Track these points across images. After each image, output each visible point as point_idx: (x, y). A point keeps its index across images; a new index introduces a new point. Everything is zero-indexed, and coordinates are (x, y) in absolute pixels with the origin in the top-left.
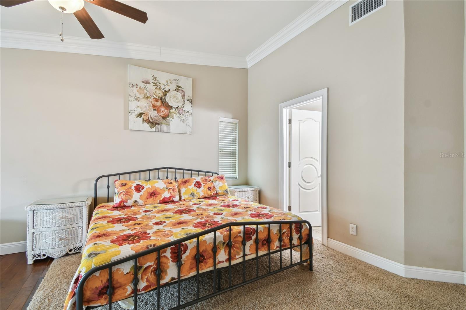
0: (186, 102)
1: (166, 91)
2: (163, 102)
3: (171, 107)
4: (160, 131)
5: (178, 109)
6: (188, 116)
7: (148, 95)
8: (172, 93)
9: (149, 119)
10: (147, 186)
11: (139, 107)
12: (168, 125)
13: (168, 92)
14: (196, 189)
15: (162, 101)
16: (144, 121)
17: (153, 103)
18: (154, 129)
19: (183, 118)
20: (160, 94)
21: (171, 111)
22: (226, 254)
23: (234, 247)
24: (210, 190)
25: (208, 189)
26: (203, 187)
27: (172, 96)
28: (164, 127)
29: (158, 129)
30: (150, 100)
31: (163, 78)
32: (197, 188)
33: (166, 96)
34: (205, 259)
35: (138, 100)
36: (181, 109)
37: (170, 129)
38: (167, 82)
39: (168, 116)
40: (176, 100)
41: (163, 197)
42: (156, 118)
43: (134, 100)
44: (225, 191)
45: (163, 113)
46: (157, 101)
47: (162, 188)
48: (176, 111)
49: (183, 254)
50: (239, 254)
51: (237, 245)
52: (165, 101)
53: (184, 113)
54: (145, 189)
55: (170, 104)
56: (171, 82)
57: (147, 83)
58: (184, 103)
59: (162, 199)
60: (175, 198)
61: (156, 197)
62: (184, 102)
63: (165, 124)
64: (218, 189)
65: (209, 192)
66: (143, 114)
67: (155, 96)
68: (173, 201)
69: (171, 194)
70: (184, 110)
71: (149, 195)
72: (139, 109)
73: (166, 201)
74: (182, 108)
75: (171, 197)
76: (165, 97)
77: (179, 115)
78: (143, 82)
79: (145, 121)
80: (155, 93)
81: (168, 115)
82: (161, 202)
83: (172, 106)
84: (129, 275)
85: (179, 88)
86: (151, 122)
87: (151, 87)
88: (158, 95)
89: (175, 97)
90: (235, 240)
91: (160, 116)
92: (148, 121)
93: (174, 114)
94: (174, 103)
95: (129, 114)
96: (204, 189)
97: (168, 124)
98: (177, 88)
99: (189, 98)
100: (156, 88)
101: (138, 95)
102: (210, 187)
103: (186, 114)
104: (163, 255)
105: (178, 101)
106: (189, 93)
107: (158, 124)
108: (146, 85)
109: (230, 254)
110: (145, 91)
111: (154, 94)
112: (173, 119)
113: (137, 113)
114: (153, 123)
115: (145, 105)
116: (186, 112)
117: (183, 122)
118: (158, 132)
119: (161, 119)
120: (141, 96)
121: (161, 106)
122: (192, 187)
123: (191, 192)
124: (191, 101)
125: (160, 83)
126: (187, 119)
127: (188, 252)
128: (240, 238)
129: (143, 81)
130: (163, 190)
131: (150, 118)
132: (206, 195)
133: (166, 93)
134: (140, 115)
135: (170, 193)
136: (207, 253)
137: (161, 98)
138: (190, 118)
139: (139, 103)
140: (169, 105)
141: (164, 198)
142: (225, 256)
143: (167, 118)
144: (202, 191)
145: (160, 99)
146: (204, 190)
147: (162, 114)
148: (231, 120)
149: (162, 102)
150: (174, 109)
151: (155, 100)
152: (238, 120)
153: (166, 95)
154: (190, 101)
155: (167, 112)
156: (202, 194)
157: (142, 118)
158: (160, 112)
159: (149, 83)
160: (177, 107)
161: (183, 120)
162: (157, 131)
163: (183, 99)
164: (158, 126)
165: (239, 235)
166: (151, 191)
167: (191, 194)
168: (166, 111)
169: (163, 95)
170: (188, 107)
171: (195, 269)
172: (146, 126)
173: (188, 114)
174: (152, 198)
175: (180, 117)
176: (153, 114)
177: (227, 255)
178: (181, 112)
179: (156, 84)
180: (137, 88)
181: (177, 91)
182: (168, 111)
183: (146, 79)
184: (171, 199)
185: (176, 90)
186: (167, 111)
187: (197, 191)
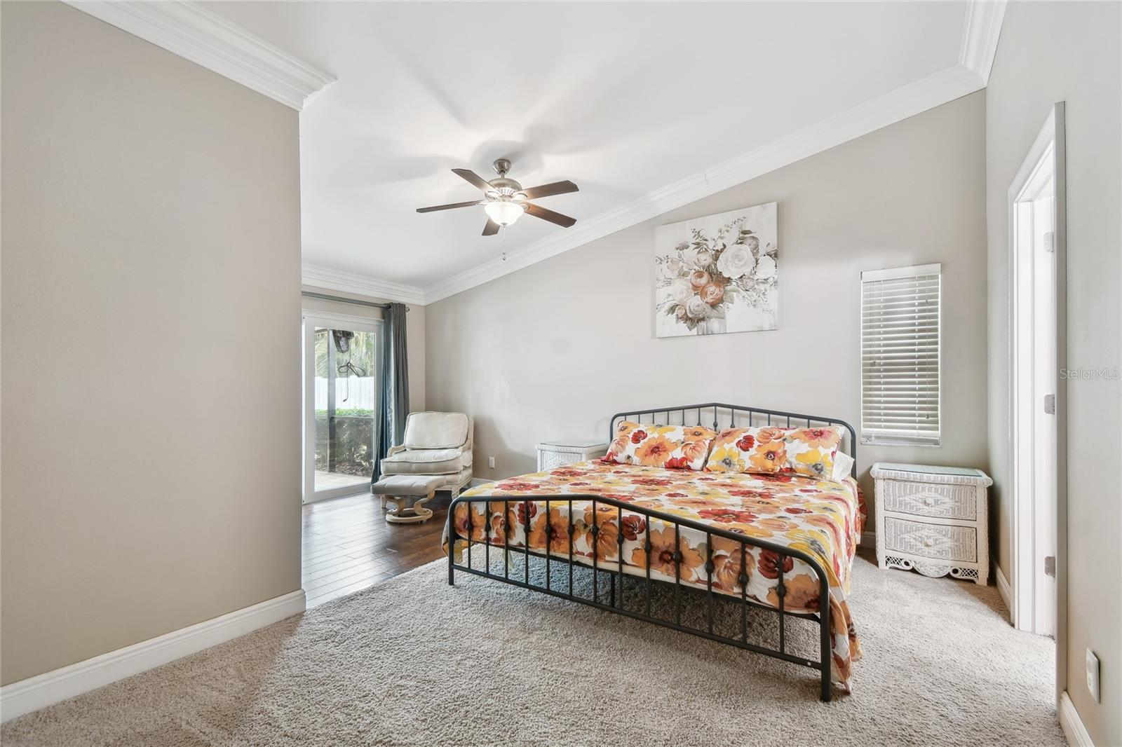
0: (761, 259)
1: (717, 251)
2: (711, 276)
3: (729, 280)
4: (707, 333)
5: (742, 281)
6: (765, 290)
7: (685, 269)
8: (732, 249)
9: (686, 313)
10: (653, 436)
11: (670, 295)
12: (722, 318)
13: (722, 251)
14: (737, 451)
15: (709, 273)
16: (678, 318)
17: (693, 281)
18: (694, 331)
19: (755, 297)
20: (706, 259)
21: (728, 288)
22: (588, 545)
23: (602, 538)
24: (773, 459)
25: (767, 456)
26: (756, 449)
27: (730, 258)
28: (714, 324)
29: (703, 330)
30: (688, 278)
31: (711, 228)
32: (740, 449)
33: (718, 261)
34: (558, 537)
35: (669, 282)
36: (749, 278)
37: (726, 326)
38: (720, 232)
39: (721, 300)
40: (738, 262)
41: (670, 458)
42: (699, 309)
43: (663, 286)
44: (813, 467)
45: (711, 297)
46: (700, 275)
47: (674, 441)
48: (738, 286)
49: (532, 517)
50: (611, 556)
51: (609, 538)
52: (715, 271)
53: (756, 286)
54: (646, 440)
55: (726, 275)
56: (729, 229)
57: (684, 247)
58: (757, 264)
59: (668, 461)
60: (692, 462)
61: (660, 455)
62: (757, 262)
63: (716, 317)
64: (793, 460)
65: (769, 464)
66: (677, 305)
67: (697, 268)
68: (689, 468)
69: (685, 453)
70: (756, 278)
71: (650, 450)
72: (671, 298)
73: (675, 466)
74: (751, 277)
75: (684, 459)
76: (716, 264)
77: (744, 293)
78: (677, 249)
79: (680, 318)
80: (697, 262)
81: (722, 298)
82: (668, 466)
83: (729, 278)
84: (483, 517)
85: (746, 236)
86: (690, 319)
87: (691, 253)
88: (703, 263)
89: (737, 257)
90: (604, 526)
91: (707, 303)
92: (686, 318)
93: (735, 294)
94: (733, 270)
95: (657, 311)
96: (756, 454)
97: (722, 316)
98: (741, 235)
99: (770, 249)
100: (699, 253)
101: (669, 274)
102: (774, 453)
103: (762, 287)
104: (511, 509)
105: (743, 262)
106: (768, 238)
107: (703, 319)
108: (681, 252)
109: (595, 546)
110: (681, 264)
111: (696, 264)
112: (733, 303)
113: (667, 306)
114: (693, 320)
115: (680, 290)
116: (761, 282)
117: (754, 306)
118: (704, 334)
119: (708, 309)
120: (673, 275)
121: (708, 282)
122: (730, 447)
123: (726, 456)
124: (775, 255)
125: (706, 240)
126: (763, 297)
127: (537, 517)
128: (613, 528)
129: (677, 246)
130: (676, 444)
131: (688, 312)
132: (760, 469)
133: (717, 255)
134: (672, 310)
135: (683, 452)
136: (561, 530)
137: (708, 269)
138: (773, 295)
139: (669, 289)
140: (724, 277)
141: (671, 460)
142: (587, 546)
143: (721, 305)
144: (751, 458)
145: (706, 270)
146: (756, 456)
147: (709, 299)
148: (910, 271)
149: (711, 274)
150: (734, 283)
151: (697, 276)
152: (940, 265)
153: (716, 258)
154: (771, 256)
155: (719, 293)
156: (748, 464)
157: (675, 314)
158: (706, 294)
159: (687, 247)
160: (741, 277)
161: (755, 301)
162: (701, 333)
163: (753, 255)
164: (703, 324)
165: (612, 521)
166: (655, 444)
167: (724, 461)
168: (717, 291)
169: (711, 260)
170: (767, 268)
171: (545, 545)
172: (683, 327)
173: (767, 286)
174: (653, 456)
175: (746, 296)
176: (695, 303)
177: (590, 546)
178: (751, 284)
179: (698, 244)
180: (667, 262)
181: (741, 243)
182: (722, 289)
183: (682, 242)
184: (685, 463)
185: (739, 241)
186: (720, 290)
187: (739, 456)
